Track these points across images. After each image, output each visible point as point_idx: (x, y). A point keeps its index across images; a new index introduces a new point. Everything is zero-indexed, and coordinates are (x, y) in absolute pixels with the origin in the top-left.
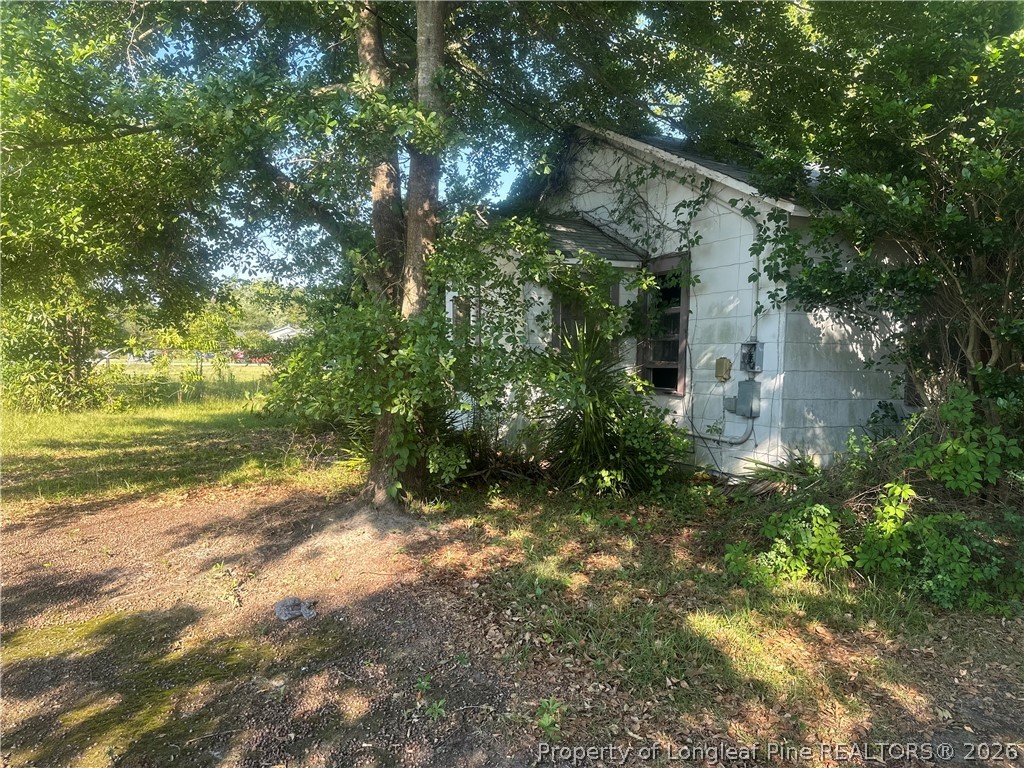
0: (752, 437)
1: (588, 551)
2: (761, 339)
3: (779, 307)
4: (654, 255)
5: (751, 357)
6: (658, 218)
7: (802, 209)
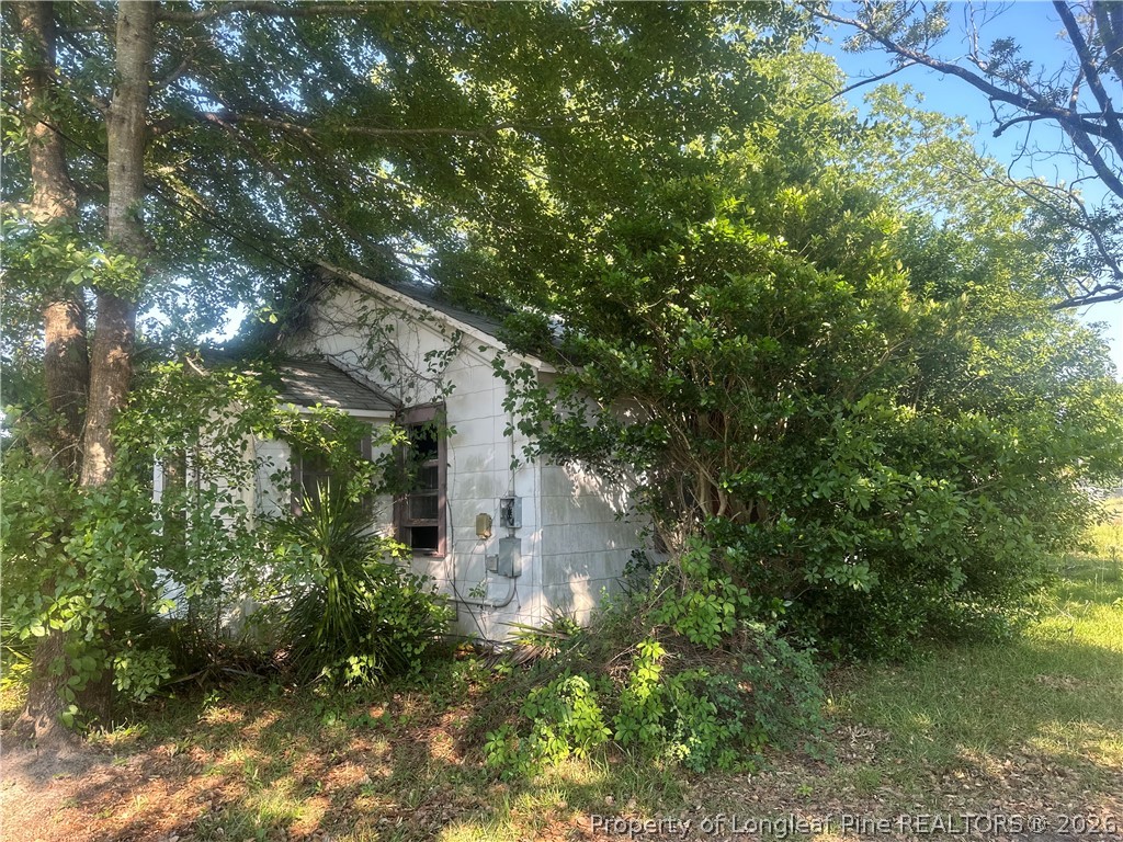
0: (515, 598)
1: (328, 764)
2: (518, 494)
3: (533, 461)
4: (407, 405)
5: (510, 512)
6: (411, 366)
7: (548, 365)
